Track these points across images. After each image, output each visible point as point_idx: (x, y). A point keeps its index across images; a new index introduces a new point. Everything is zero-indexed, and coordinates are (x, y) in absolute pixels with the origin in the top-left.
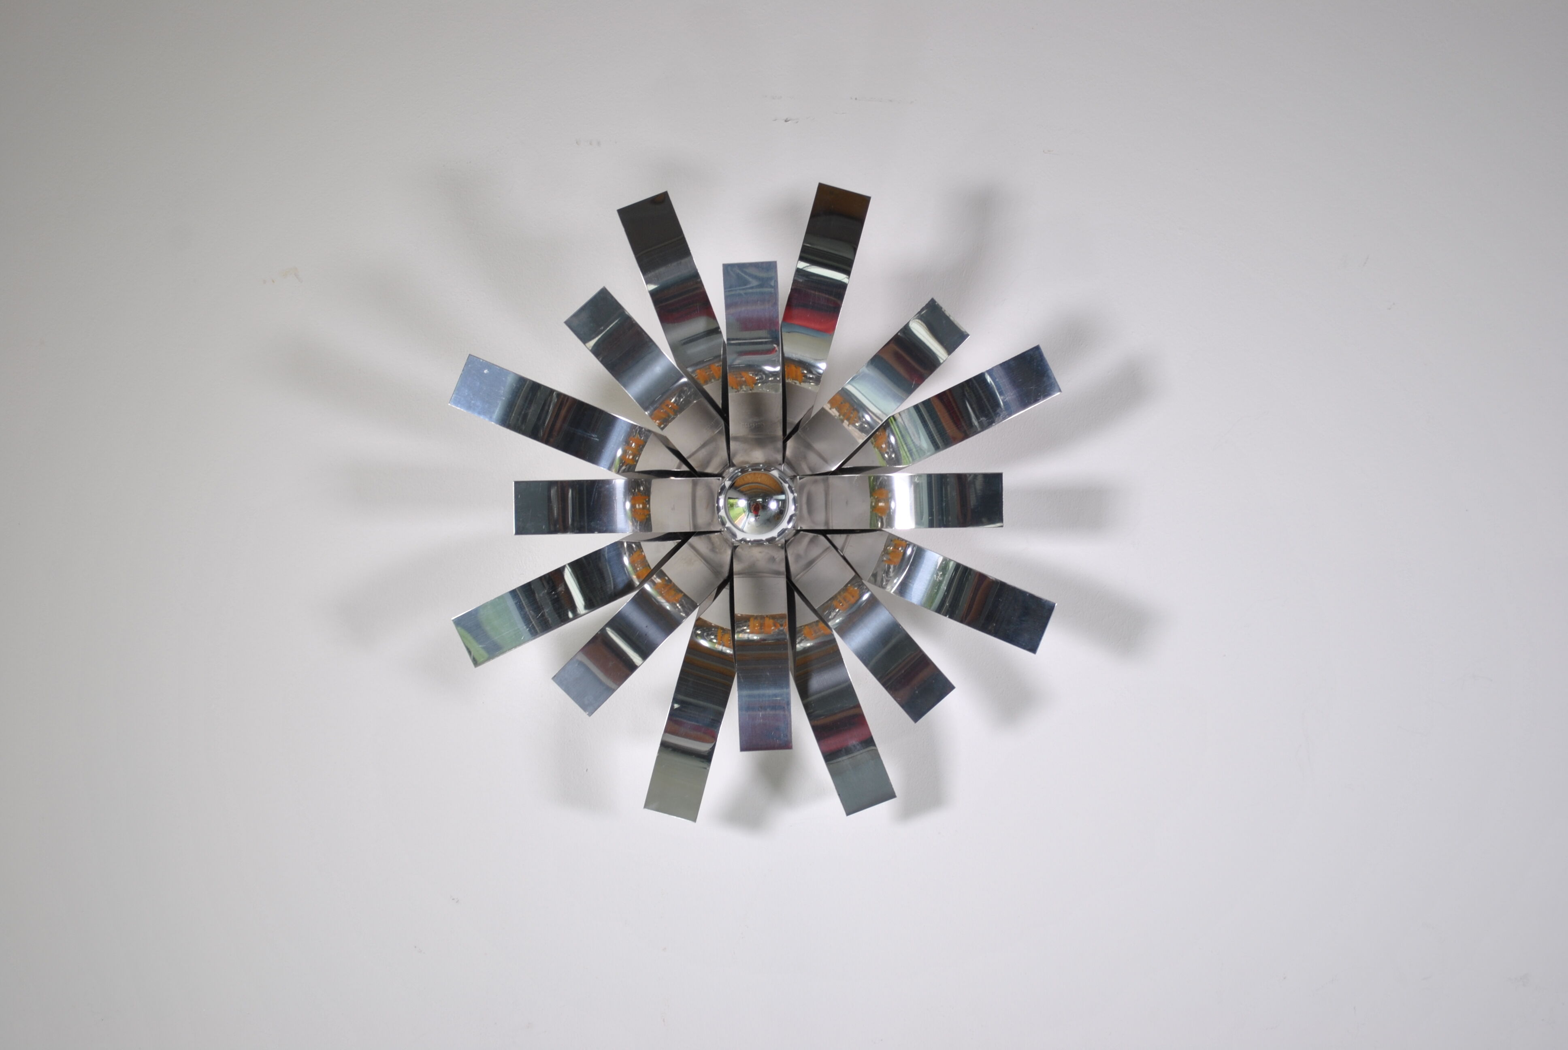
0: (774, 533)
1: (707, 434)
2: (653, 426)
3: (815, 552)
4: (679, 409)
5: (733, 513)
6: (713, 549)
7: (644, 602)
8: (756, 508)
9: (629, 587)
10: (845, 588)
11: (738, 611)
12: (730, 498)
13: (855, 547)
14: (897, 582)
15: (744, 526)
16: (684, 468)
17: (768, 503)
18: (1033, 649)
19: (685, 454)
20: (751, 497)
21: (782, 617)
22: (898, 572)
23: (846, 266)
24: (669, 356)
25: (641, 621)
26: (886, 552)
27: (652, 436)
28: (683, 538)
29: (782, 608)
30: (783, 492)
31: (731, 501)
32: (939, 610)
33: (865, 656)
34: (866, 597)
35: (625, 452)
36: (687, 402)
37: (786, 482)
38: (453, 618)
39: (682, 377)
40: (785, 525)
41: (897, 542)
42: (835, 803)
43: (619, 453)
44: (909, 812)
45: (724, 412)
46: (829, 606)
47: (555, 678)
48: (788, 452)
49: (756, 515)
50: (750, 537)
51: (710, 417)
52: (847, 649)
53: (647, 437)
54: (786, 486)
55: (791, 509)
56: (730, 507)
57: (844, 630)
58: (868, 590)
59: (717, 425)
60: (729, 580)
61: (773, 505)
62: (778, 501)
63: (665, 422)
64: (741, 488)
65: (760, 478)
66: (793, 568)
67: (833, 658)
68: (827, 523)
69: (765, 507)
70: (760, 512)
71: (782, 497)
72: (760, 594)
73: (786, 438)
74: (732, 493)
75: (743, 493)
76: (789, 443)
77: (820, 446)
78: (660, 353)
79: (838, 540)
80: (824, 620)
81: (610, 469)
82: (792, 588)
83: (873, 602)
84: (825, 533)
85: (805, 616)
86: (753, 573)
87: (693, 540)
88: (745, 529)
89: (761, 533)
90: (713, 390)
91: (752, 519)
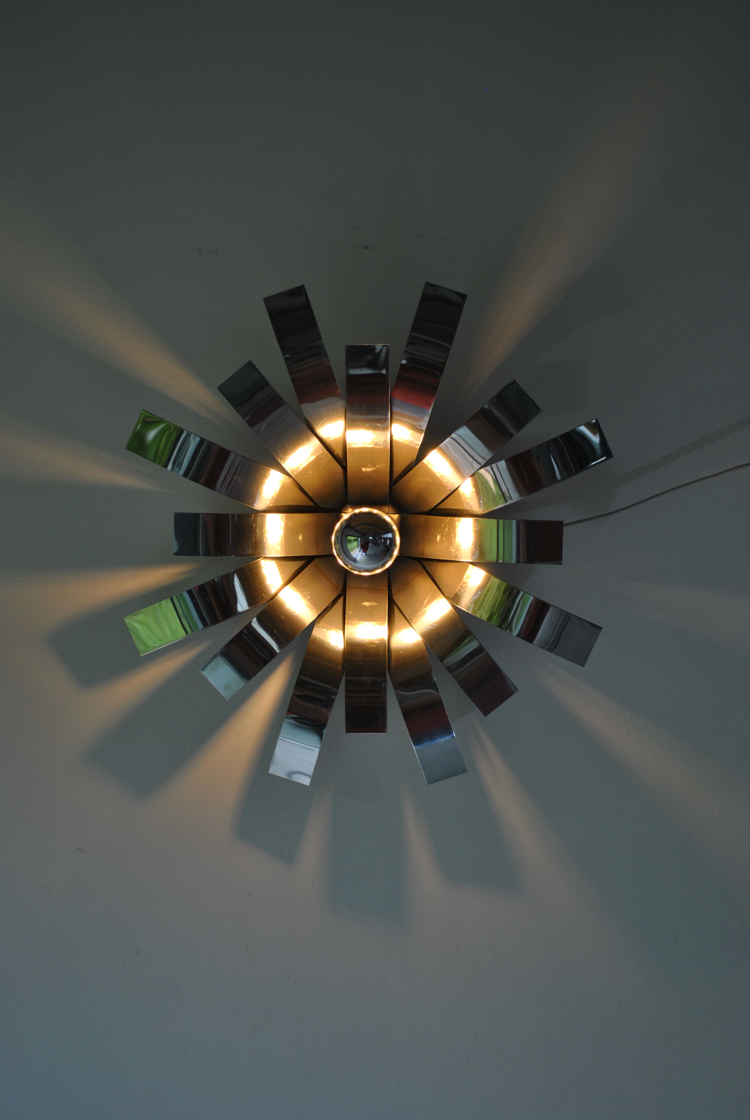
16: (309, 503)
19: (311, 494)
28: (308, 561)
45: (343, 462)
60: (343, 594)
66: (394, 586)
73: (392, 484)
79: (430, 566)
82: (392, 603)
84: (420, 560)
87: (315, 561)
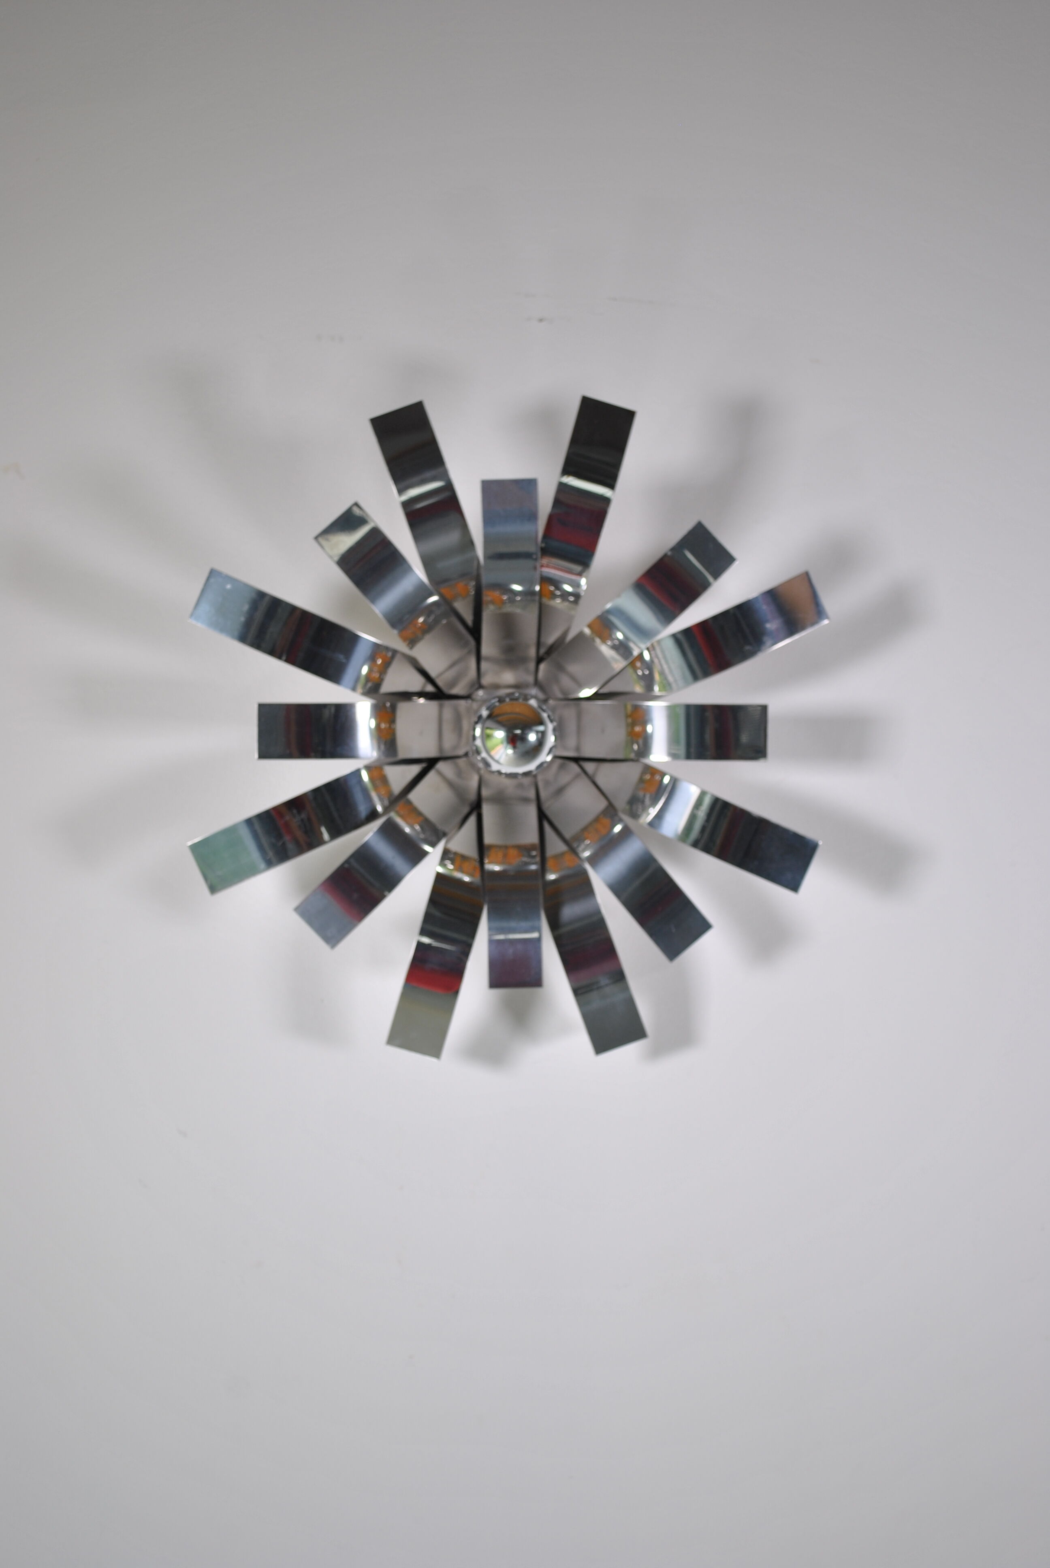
0: (532, 766)
1: (456, 654)
2: (400, 646)
3: (565, 778)
4: (427, 629)
5: (489, 744)
6: (459, 773)
7: (390, 831)
8: (513, 740)
9: (373, 815)
10: (597, 820)
11: (488, 840)
12: (488, 728)
13: (607, 776)
14: (653, 812)
15: (500, 757)
16: (430, 688)
17: (527, 734)
18: (794, 886)
19: (433, 673)
20: (509, 728)
21: (532, 847)
22: (654, 802)
23: (610, 481)
24: (419, 572)
25: (387, 853)
26: (641, 780)
27: (398, 656)
28: (430, 764)
29: (531, 837)
30: (541, 722)
31: (488, 731)
32: (695, 845)
33: (618, 889)
34: (618, 828)
35: (370, 670)
36: (437, 622)
37: (544, 711)
38: (190, 843)
39: (431, 595)
40: (545, 757)
41: (653, 772)
42: (582, 1039)
43: (365, 670)
44: (657, 1052)
45: (475, 632)
46: (579, 837)
47: (297, 909)
48: (541, 674)
49: (514, 747)
50: (506, 770)
51: (458, 636)
52: (599, 881)
53: (393, 657)
54: (545, 715)
55: (551, 739)
56: (486, 737)
57: (594, 860)
58: (620, 821)
59: (466, 644)
60: (476, 807)
61: (532, 737)
62: (537, 732)
63: (412, 642)
64: (500, 718)
65: (517, 708)
66: (543, 794)
67: (585, 888)
68: (578, 749)
69: (523, 738)
70: (519, 744)
71: (541, 728)
72: (509, 823)
73: (539, 660)
74: (489, 723)
75: (501, 724)
76: (542, 666)
77: (574, 668)
78: (409, 569)
79: (590, 767)
80: (574, 851)
81: (354, 689)
82: (542, 816)
83: (627, 832)
84: (576, 760)
85: (555, 846)
86: (500, 799)
87: (440, 766)
88: (502, 761)
89: (518, 765)
90: (464, 609)
91: (510, 751)
